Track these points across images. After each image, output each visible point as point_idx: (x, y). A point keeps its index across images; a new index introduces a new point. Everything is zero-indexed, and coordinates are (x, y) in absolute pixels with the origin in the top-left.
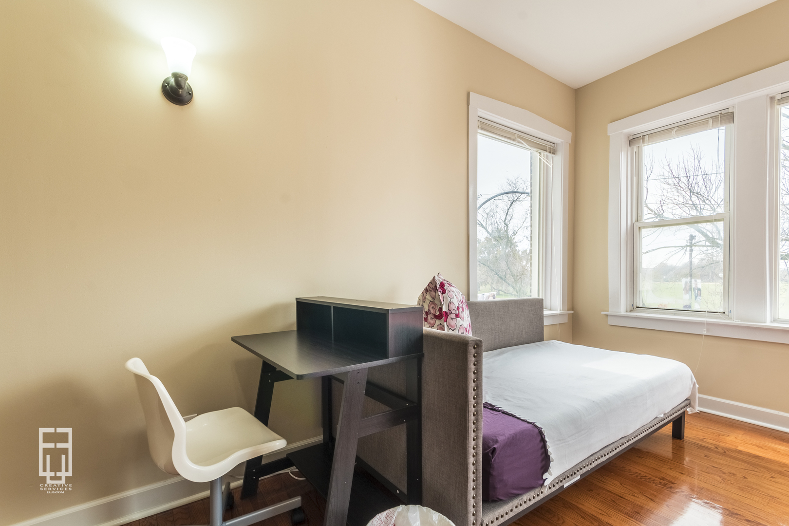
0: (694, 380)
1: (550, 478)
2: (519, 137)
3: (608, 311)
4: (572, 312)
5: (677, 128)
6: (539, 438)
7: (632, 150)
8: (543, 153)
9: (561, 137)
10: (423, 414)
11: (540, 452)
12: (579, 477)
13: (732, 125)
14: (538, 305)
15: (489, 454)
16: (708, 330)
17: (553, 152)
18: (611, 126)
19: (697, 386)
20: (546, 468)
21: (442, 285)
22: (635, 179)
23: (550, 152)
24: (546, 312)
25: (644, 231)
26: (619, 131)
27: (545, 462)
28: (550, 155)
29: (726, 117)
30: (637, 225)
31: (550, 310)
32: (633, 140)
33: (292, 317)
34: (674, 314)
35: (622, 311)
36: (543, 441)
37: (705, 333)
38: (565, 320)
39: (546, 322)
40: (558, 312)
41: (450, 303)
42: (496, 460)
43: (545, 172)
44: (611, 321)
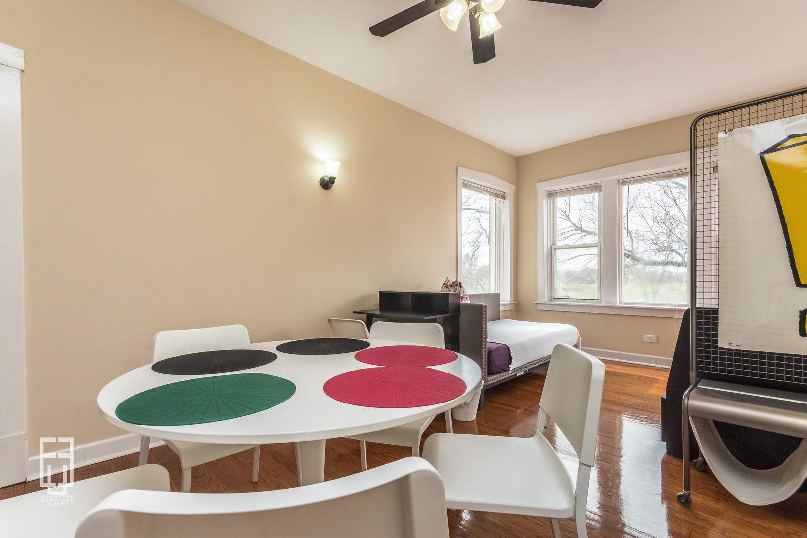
0: (579, 335)
1: (512, 367)
2: (484, 190)
3: (537, 301)
4: (516, 302)
5: (574, 191)
6: (507, 350)
7: (551, 200)
8: (497, 198)
9: (508, 188)
10: (460, 340)
11: (508, 355)
12: (522, 373)
13: (601, 193)
14: (496, 297)
15: (490, 352)
16: (589, 310)
17: (504, 198)
18: (538, 185)
19: (581, 338)
20: (510, 362)
21: (460, 284)
22: (552, 218)
23: (502, 198)
24: (501, 303)
25: (558, 251)
26: (542, 188)
27: (509, 360)
28: (502, 200)
29: (597, 188)
30: (554, 247)
31: (503, 301)
32: (551, 195)
33: (377, 300)
34: (574, 302)
35: (546, 301)
36: (509, 351)
37: (588, 312)
38: (512, 308)
39: (502, 309)
40: (508, 302)
41: (464, 292)
42: (493, 354)
43: (498, 211)
44: (539, 307)
